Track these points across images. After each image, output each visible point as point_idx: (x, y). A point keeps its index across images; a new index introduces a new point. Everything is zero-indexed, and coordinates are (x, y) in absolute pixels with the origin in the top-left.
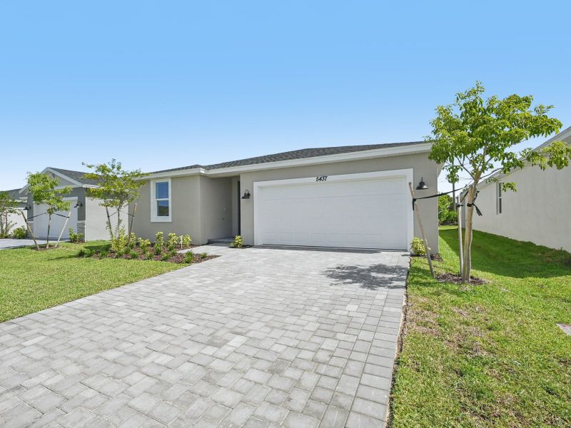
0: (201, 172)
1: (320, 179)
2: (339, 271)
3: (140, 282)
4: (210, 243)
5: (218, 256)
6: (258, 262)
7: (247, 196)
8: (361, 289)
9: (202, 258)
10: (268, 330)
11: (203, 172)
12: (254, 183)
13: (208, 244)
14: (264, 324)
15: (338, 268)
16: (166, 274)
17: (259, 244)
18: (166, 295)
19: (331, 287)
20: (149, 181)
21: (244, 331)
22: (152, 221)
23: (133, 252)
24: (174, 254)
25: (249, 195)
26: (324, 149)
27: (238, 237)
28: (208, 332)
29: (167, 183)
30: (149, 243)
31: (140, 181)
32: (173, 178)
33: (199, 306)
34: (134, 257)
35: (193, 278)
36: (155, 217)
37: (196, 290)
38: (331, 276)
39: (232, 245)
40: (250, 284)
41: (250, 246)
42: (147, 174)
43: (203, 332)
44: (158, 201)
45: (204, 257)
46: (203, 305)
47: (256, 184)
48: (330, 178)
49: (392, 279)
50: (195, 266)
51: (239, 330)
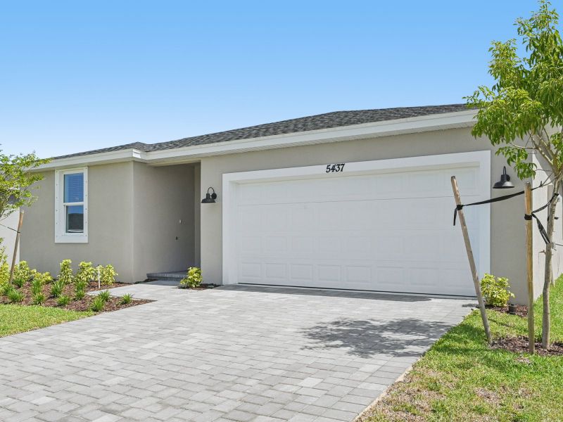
0: (135, 155)
1: (333, 169)
2: (334, 327)
3: (5, 338)
4: (151, 279)
5: (151, 301)
6: (211, 311)
7: (212, 198)
8: (347, 356)
9: (123, 304)
10: (159, 407)
11: (138, 156)
12: (224, 175)
13: (146, 281)
14: (158, 400)
15: (336, 323)
16: (52, 327)
17: (231, 282)
18: (37, 357)
19: (302, 352)
20: (51, 172)
21: (119, 408)
22: (57, 241)
23: (15, 292)
24: (80, 297)
25: (214, 196)
26: (355, 113)
27: (192, 270)
28: (66, 408)
29: (81, 176)
30: (49, 278)
31: (33, 173)
32: (91, 167)
33: (75, 373)
34: (15, 300)
35: (90, 334)
36: (61, 234)
37: (86, 352)
38: (312, 336)
39: (183, 283)
40: (174, 345)
41: (215, 286)
42: (45, 161)
43: (60, 408)
44: (67, 207)
45: (126, 302)
46: (83, 373)
47: (227, 178)
48: (348, 167)
49: (409, 343)
50: (103, 317)
51: (114, 407)
